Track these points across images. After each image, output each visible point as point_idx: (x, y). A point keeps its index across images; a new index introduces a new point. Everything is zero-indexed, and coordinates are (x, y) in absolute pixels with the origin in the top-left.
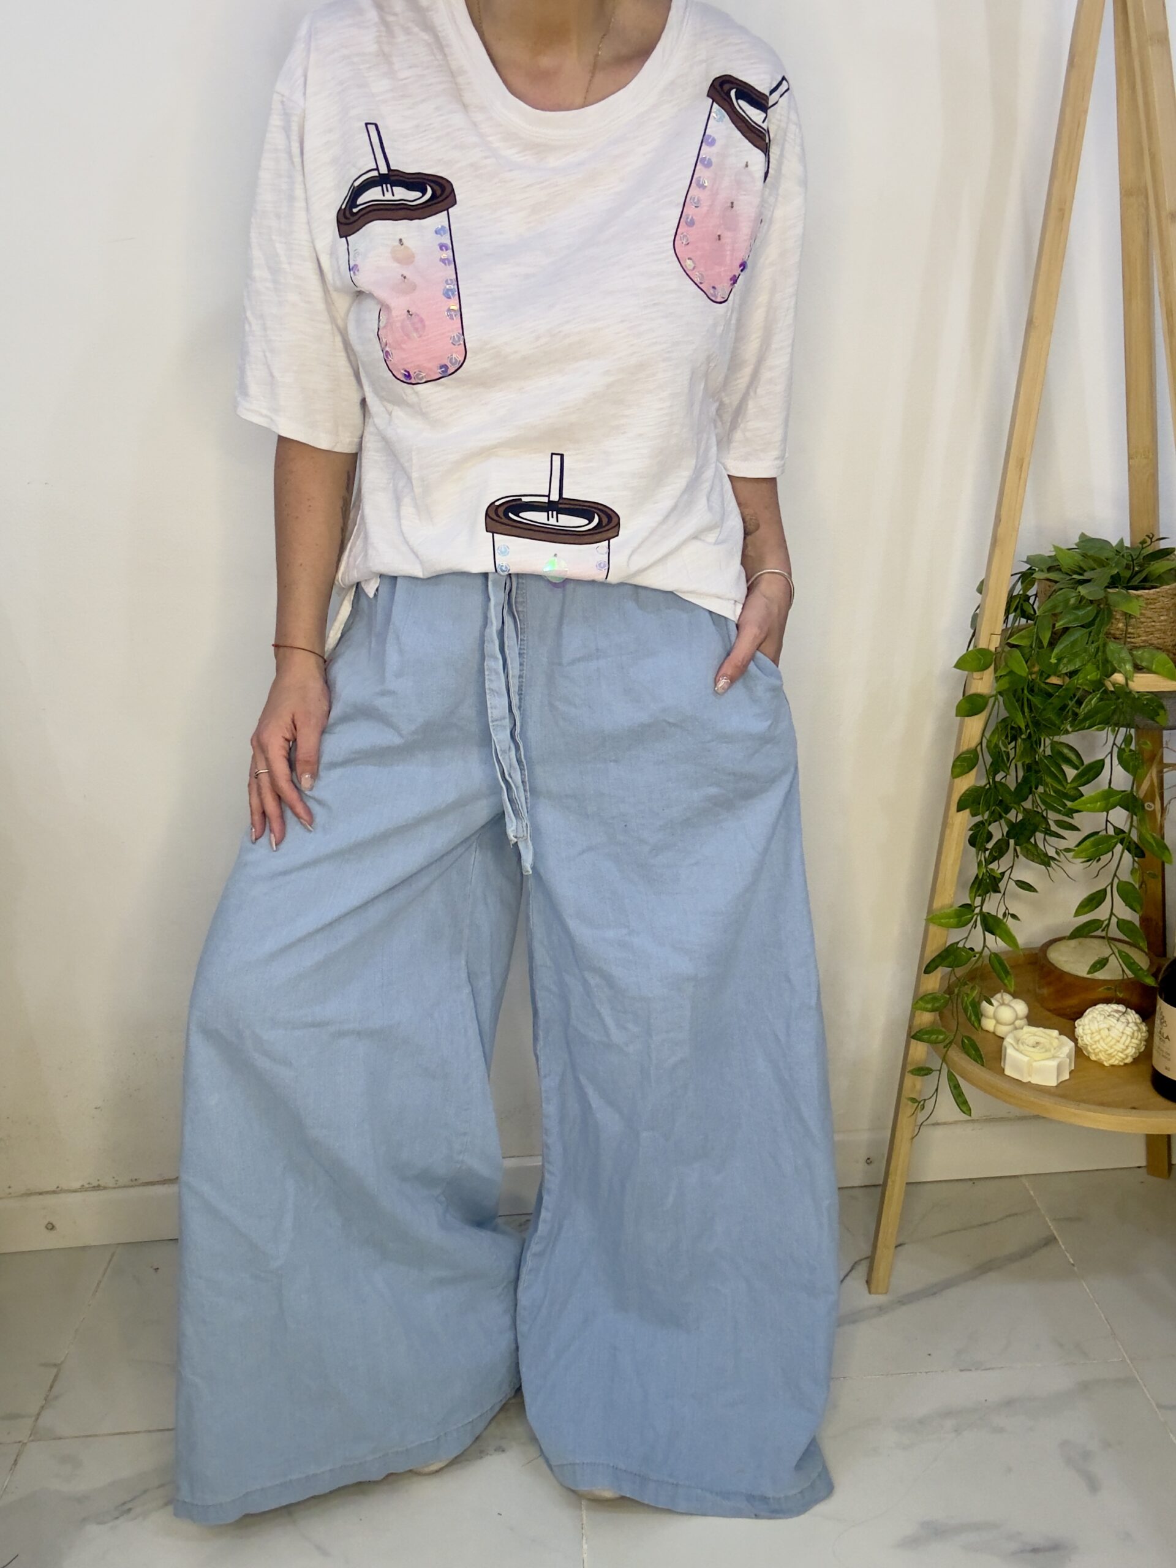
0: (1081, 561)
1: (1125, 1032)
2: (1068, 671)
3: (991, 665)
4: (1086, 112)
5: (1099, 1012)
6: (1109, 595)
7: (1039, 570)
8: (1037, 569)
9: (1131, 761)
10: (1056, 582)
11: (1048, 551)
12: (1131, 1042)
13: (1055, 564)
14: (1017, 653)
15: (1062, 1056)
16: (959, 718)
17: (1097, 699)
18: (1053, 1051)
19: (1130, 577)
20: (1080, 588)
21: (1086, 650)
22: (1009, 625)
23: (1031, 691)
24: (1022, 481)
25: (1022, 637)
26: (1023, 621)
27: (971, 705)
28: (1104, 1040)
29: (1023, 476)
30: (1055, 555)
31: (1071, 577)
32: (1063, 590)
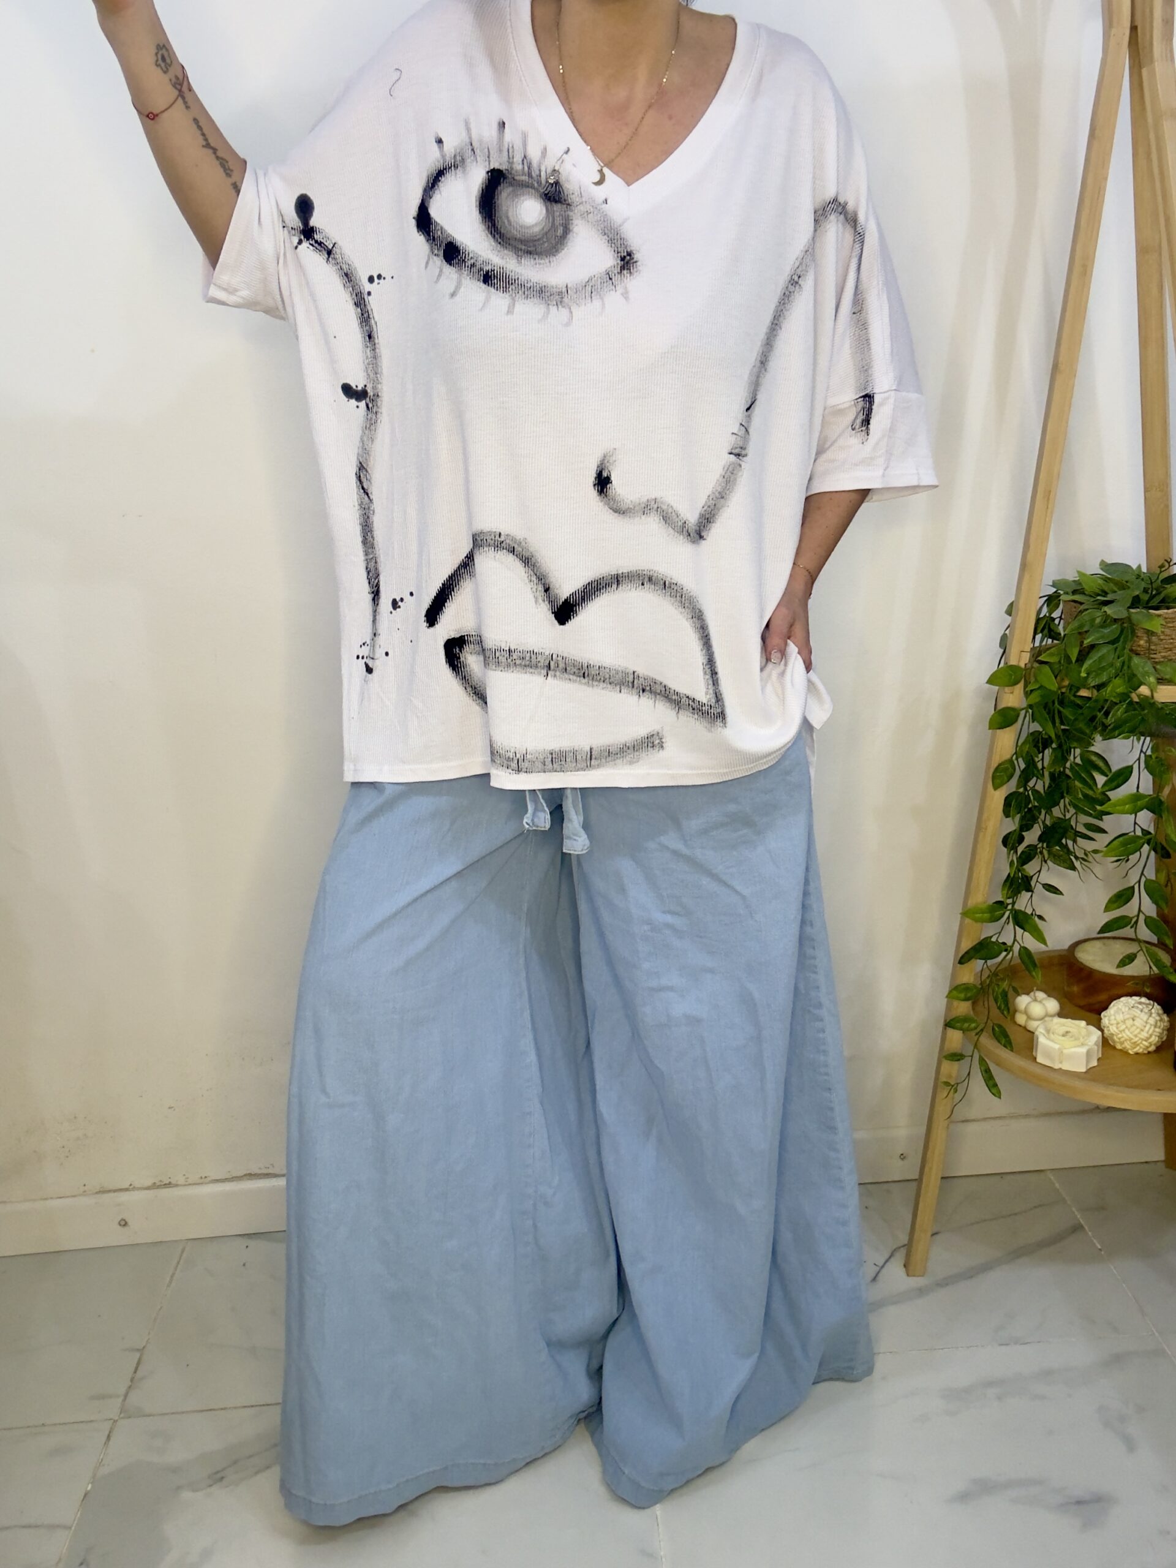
0: (1104, 584)
1: (1148, 1021)
2: (1096, 684)
3: (1021, 679)
4: (1106, 179)
5: (1124, 1004)
6: (1133, 615)
7: (1064, 593)
8: (1062, 592)
9: (1157, 766)
10: (1081, 603)
11: (1071, 576)
12: (1154, 1031)
13: (1080, 588)
14: (1046, 668)
15: (1090, 1043)
16: (991, 731)
17: (1124, 708)
18: (1081, 1039)
19: (1149, 598)
20: (1106, 609)
21: (1112, 665)
22: (1037, 644)
23: (1061, 703)
24: (1049, 510)
25: (1052, 655)
26: (1050, 641)
27: (1004, 718)
28: (1129, 1030)
29: (1049, 506)
30: (1079, 580)
31: (1092, 599)
32: (1088, 611)
